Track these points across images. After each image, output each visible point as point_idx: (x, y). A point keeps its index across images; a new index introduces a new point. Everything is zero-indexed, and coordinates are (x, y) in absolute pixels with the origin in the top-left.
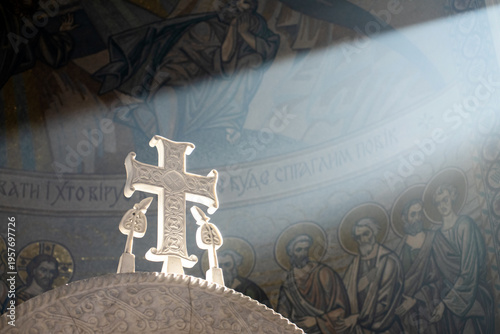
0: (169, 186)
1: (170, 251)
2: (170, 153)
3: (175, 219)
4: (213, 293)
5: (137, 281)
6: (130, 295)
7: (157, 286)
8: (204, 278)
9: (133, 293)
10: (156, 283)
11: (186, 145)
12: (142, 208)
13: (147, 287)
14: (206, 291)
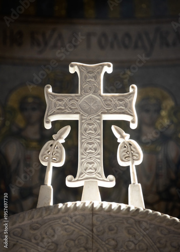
0: (86, 111)
1: (86, 176)
2: (86, 78)
3: (90, 143)
4: (119, 215)
5: (41, 216)
6: (32, 232)
7: (60, 218)
8: (127, 203)
9: (35, 229)
10: (60, 214)
11: (103, 66)
12: (60, 137)
13: (50, 220)
14: (112, 213)
